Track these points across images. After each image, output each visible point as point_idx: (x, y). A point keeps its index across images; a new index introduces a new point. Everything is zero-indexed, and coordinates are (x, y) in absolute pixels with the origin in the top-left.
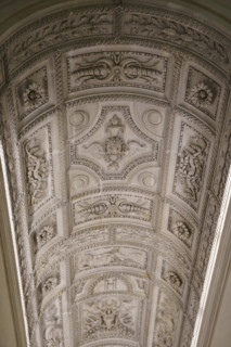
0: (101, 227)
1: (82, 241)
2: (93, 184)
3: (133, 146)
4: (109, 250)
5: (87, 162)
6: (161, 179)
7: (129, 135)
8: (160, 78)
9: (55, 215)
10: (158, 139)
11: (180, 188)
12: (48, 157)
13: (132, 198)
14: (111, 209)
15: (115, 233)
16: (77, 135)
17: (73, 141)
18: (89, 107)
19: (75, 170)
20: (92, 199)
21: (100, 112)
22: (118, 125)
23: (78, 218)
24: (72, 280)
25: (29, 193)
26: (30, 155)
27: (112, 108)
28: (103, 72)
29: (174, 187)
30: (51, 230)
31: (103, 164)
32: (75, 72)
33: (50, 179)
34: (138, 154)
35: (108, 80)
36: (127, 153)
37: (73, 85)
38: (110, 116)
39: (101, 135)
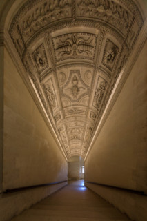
0: (72, 117)
1: (68, 120)
3: (81, 89)
4: (75, 123)
5: (67, 96)
6: (89, 101)
9: (59, 113)
10: (89, 85)
12: (54, 93)
14: (75, 112)
15: (76, 118)
16: (62, 84)
17: (61, 87)
19: (63, 99)
20: (70, 108)
21: (69, 73)
22: (76, 80)
24: (66, 129)
25: (50, 105)
26: (47, 91)
27: (73, 71)
29: (93, 104)
30: (59, 117)
31: (72, 97)
32: (57, 49)
33: (56, 101)
34: (83, 92)
35: (71, 55)
37: (57, 58)
38: (73, 76)
39: (70, 85)
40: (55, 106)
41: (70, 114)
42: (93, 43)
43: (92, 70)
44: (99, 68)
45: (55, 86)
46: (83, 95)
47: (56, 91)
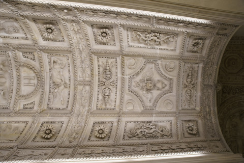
0: (92, 75)
2: (128, 71)
3: (149, 95)
6: (132, 113)
7: (156, 93)
16: (162, 65)
17: (159, 62)
18: (175, 72)
21: (171, 77)
26: (167, 37)
27: (171, 84)
33: (142, 45)
34: (144, 99)
35: (185, 82)
36: (144, 92)
37: (187, 65)
38: (166, 82)
39: (156, 77)
40: (133, 40)
41: (101, 70)
45: (165, 52)
47: (158, 51)
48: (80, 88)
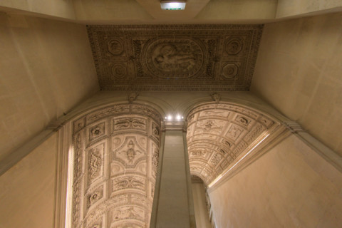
0: (124, 194)
1: (115, 202)
2: (121, 171)
3: (138, 153)
4: (129, 208)
5: (120, 160)
6: (147, 168)
7: (136, 148)
8: (145, 126)
9: (103, 186)
10: (145, 150)
11: (154, 174)
12: (102, 157)
13: (138, 178)
14: (129, 184)
15: (130, 198)
16: (115, 148)
17: (114, 150)
18: (121, 137)
19: (114, 164)
20: (121, 178)
21: (125, 139)
22: (132, 144)
23: (115, 188)
26: (93, 156)
27: (130, 137)
28: (126, 124)
29: (152, 173)
30: (99, 195)
31: (127, 161)
32: (116, 124)
33: (102, 167)
34: (139, 156)
35: (128, 127)
36: (136, 156)
37: (115, 128)
38: (129, 140)
39: (126, 148)
40: (98, 175)
41: (121, 187)
42: (144, 122)
43: (146, 138)
44: (151, 137)
46: (140, 159)
48: (132, 200)
